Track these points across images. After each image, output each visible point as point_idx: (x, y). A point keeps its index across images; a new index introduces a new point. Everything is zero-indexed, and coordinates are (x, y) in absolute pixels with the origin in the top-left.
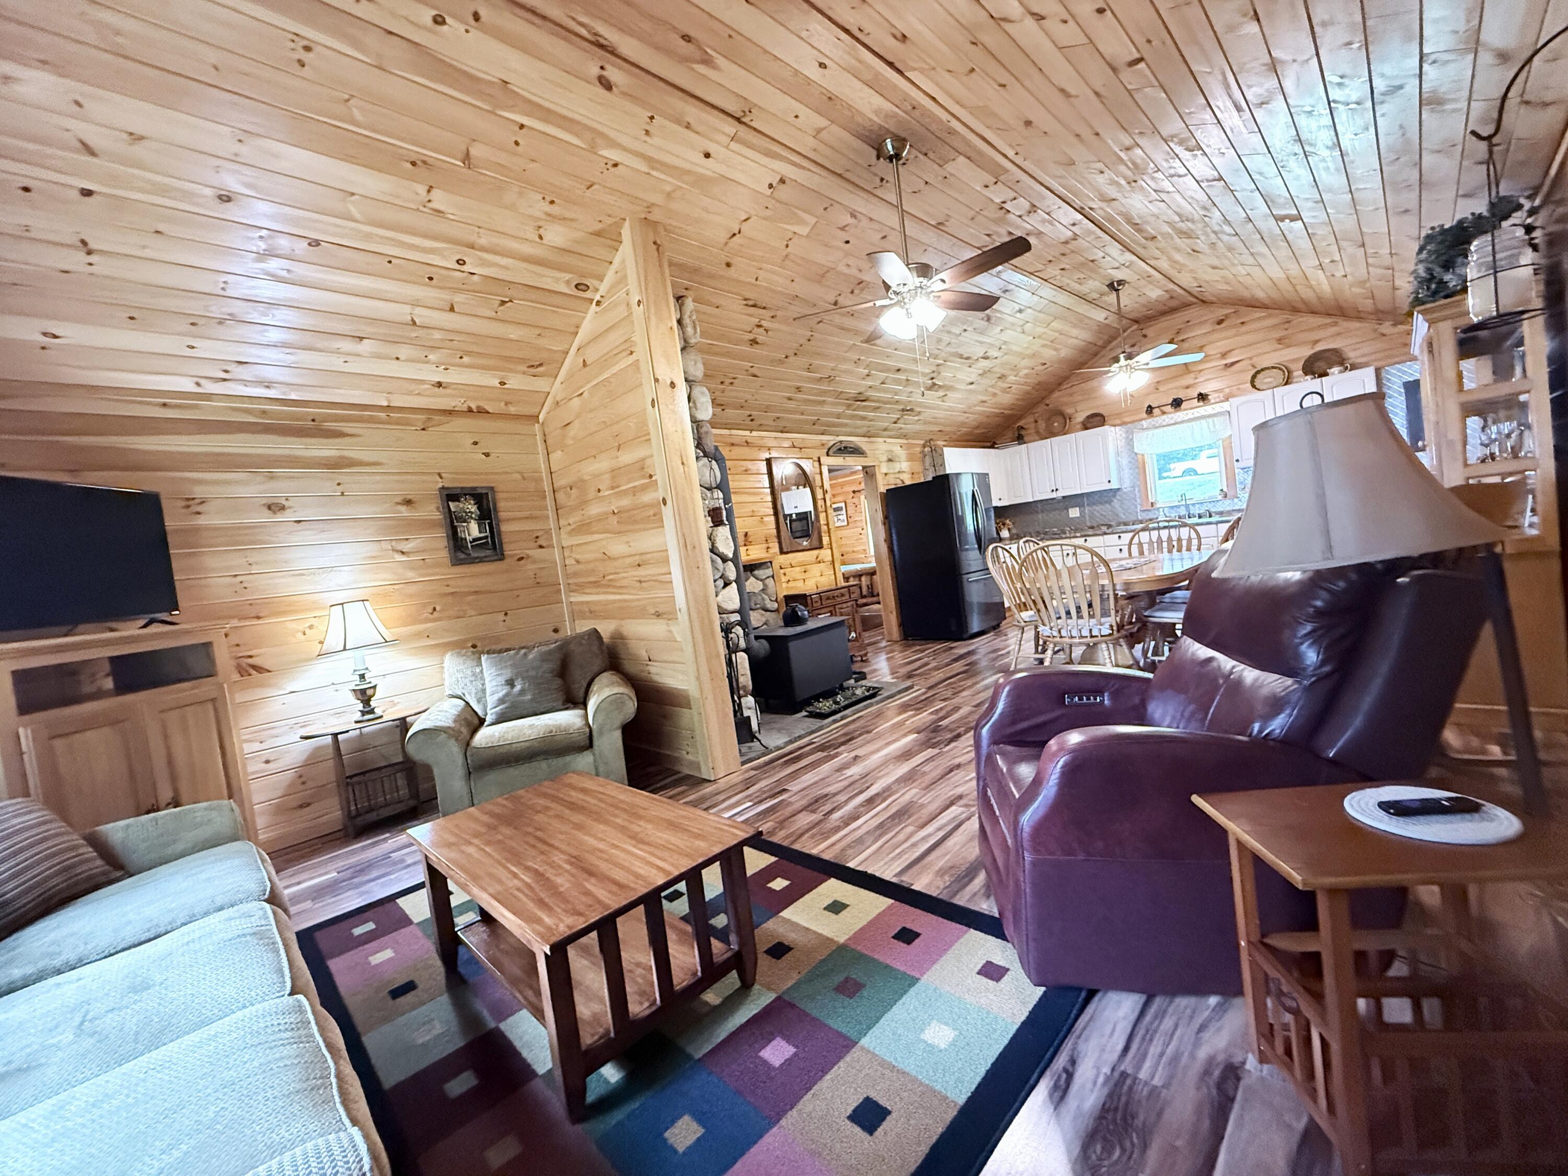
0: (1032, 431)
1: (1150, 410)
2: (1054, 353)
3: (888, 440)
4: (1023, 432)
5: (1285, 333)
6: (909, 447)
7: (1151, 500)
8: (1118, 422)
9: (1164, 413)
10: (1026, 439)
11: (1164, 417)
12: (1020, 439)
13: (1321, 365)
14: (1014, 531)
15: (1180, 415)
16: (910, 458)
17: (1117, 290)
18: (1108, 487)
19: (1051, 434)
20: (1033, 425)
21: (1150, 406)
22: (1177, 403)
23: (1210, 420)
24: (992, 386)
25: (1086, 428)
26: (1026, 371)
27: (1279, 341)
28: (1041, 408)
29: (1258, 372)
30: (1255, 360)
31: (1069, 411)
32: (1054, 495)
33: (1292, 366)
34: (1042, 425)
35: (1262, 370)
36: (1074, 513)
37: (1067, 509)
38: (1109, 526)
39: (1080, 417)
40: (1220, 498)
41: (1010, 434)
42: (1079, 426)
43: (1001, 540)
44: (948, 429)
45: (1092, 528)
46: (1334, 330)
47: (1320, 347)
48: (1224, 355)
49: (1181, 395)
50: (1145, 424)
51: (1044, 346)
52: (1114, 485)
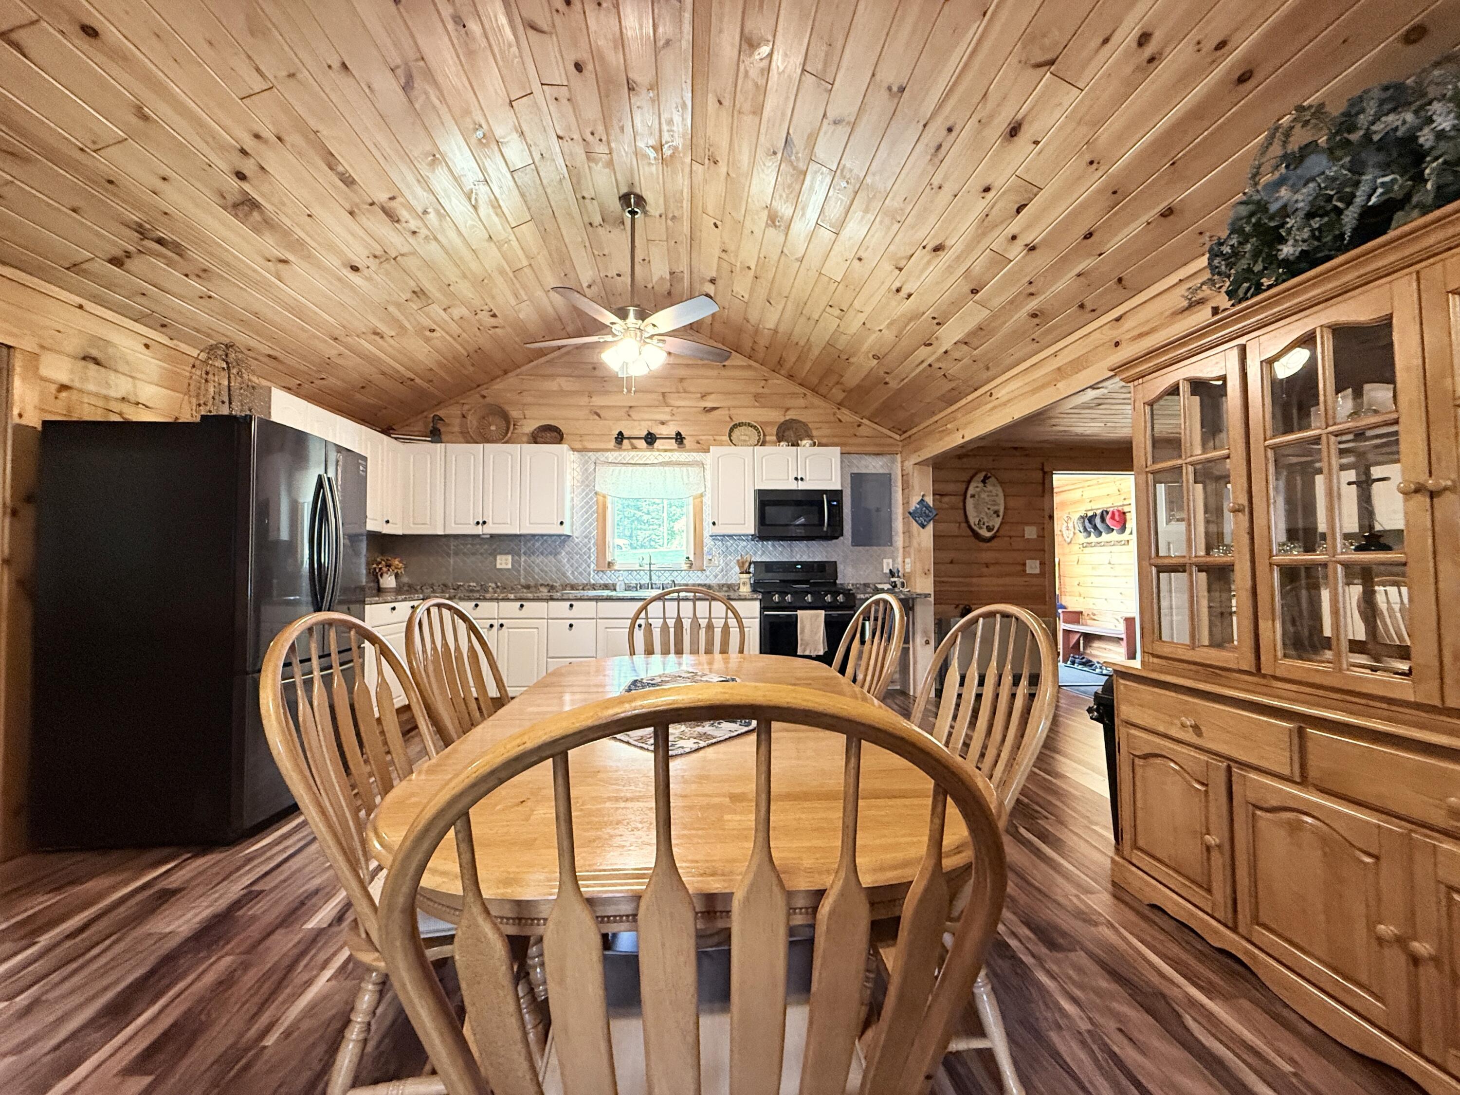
0: (457, 429)
1: (620, 438)
2: (513, 302)
3: (89, 305)
4: (439, 426)
5: (761, 390)
6: (173, 356)
7: (609, 559)
8: (578, 445)
9: (634, 448)
10: (443, 437)
11: (633, 453)
12: (435, 435)
13: (790, 434)
14: (405, 579)
15: (650, 456)
16: (170, 382)
17: (633, 213)
18: (556, 530)
19: (485, 438)
20: (457, 421)
21: (620, 433)
22: (651, 439)
23: (684, 469)
24: (398, 305)
25: (536, 442)
26: (464, 311)
27: (757, 397)
28: (474, 399)
29: (735, 426)
30: (733, 411)
31: (514, 414)
32: (479, 530)
33: (768, 430)
34: (472, 421)
35: (740, 425)
36: (504, 562)
37: (494, 554)
38: (552, 588)
39: (530, 426)
40: (685, 567)
41: (419, 426)
42: (525, 439)
43: (380, 590)
44: (292, 361)
45: (528, 587)
46: (801, 402)
47: (791, 415)
48: (703, 396)
49: (658, 430)
50: (612, 456)
51: (502, 272)
52: (566, 530)
